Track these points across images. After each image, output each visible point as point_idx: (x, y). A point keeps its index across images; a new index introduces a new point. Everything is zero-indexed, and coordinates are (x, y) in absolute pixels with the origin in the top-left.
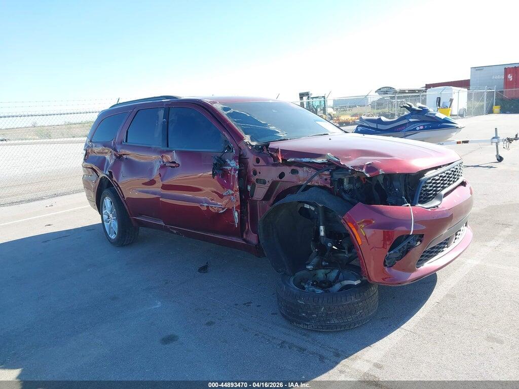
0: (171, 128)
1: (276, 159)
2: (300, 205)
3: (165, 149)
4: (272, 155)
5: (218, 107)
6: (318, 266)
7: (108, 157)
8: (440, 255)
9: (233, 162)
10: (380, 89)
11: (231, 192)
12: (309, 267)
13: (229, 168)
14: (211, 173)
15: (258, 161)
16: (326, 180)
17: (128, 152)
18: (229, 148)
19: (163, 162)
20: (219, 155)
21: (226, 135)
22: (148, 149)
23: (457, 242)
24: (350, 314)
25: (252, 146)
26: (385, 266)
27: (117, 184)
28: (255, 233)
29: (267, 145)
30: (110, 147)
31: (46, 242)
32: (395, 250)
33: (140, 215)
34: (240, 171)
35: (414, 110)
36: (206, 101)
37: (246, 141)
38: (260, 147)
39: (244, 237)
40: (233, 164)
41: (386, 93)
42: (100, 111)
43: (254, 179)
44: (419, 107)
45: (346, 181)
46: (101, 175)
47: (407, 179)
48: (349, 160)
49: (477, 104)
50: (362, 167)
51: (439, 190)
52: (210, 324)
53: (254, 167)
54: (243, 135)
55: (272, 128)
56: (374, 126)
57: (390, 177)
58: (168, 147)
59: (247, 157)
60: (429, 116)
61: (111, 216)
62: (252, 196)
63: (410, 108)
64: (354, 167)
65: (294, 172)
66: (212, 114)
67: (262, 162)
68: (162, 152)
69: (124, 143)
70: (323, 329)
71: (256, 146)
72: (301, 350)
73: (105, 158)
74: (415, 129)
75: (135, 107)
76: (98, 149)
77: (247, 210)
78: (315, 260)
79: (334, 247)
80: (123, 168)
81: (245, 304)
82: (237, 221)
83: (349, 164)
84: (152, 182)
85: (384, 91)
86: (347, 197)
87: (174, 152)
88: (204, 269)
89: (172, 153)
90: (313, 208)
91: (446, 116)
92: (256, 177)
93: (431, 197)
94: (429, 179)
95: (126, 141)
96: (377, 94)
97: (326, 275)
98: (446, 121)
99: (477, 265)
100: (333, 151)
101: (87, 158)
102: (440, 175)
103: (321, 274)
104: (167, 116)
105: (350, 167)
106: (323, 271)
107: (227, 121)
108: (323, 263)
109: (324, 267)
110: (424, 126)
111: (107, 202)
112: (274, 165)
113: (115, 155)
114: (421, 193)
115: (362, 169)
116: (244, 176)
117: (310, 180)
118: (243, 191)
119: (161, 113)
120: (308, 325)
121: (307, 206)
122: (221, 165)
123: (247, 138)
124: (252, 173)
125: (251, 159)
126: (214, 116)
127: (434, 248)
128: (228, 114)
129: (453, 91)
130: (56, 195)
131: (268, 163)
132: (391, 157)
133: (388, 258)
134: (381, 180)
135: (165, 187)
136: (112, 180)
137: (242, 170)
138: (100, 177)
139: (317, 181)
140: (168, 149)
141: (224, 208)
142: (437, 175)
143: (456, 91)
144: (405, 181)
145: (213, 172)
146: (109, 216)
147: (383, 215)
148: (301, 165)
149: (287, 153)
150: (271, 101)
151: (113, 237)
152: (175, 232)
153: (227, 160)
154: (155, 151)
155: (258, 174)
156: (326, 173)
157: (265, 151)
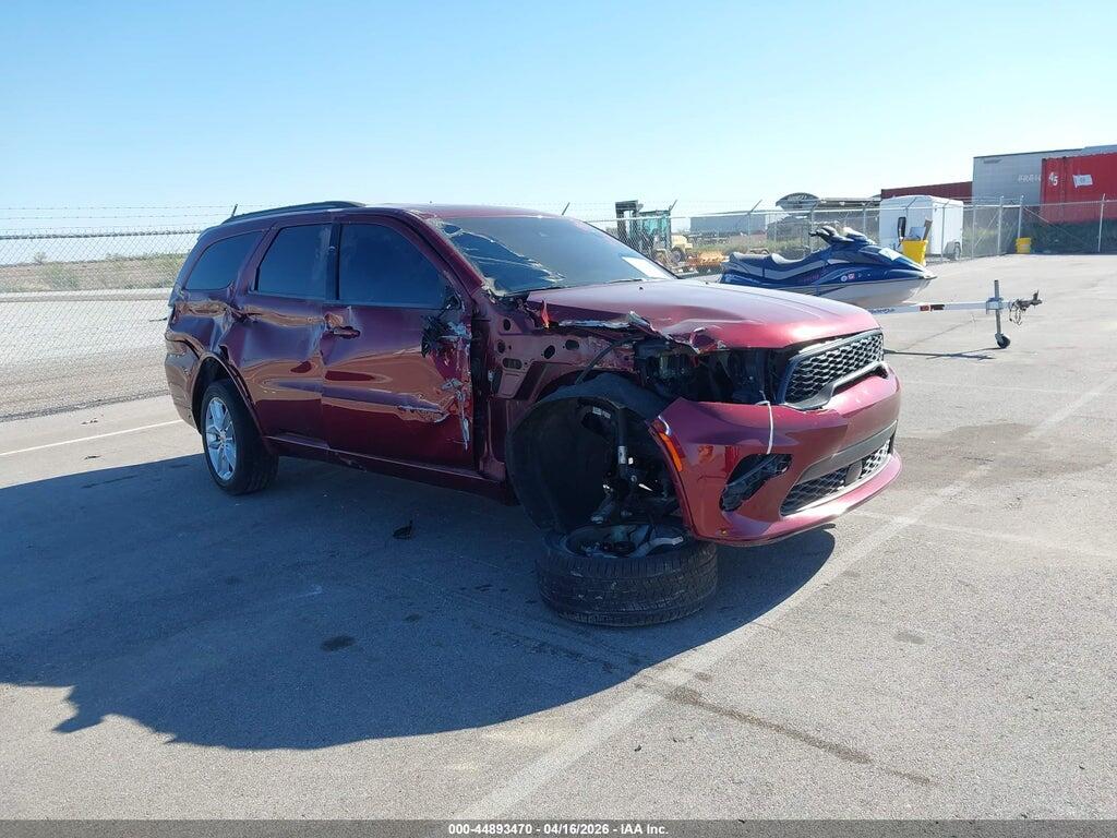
0: (345, 262)
1: (539, 321)
2: (585, 410)
3: (334, 302)
4: (532, 315)
5: (435, 224)
6: (613, 520)
7: (219, 319)
8: (829, 497)
9: (461, 327)
10: (786, 198)
11: (457, 383)
12: (596, 519)
13: (453, 338)
14: (420, 349)
15: (507, 325)
16: (626, 359)
17: (259, 309)
18: (455, 302)
19: (329, 328)
20: (436, 313)
21: (448, 277)
22: (299, 304)
23: (866, 478)
24: (663, 596)
25: (497, 297)
26: (723, 508)
27: (237, 371)
28: (500, 459)
29: (524, 297)
30: (223, 299)
31: (89, 487)
32: (741, 480)
33: (283, 432)
34: (473, 344)
35: (838, 241)
36: (412, 212)
37: (486, 288)
38: (512, 300)
39: (481, 468)
40: (461, 331)
41: (798, 205)
42: (203, 228)
43: (500, 358)
44: (849, 236)
45: (663, 362)
46: (205, 355)
47: (769, 360)
48: (667, 324)
49: (984, 233)
50: (687, 336)
51: (827, 380)
52: (413, 618)
53: (500, 337)
54: (480, 275)
55: (537, 266)
56: (757, 271)
57: (739, 355)
58: (338, 298)
59: (487, 318)
60: (865, 255)
61: (223, 435)
62: (496, 391)
63: (829, 238)
64: (673, 336)
65: (571, 345)
66: (423, 238)
67: (514, 327)
68: (326, 310)
69: (252, 293)
70: (614, 622)
71: (504, 298)
72: (574, 655)
73: (212, 322)
74: (838, 280)
75: (273, 222)
76: (198, 304)
77: (486, 418)
78: (608, 508)
79: (642, 486)
80: (249, 339)
81: (477, 588)
82: (467, 437)
83: (666, 332)
84: (305, 367)
85: (794, 202)
86: (663, 390)
87: (350, 308)
88: (403, 533)
89: (345, 312)
90: (608, 415)
91: (900, 255)
92: (504, 355)
93: (809, 392)
94: (808, 358)
95: (256, 288)
96: (779, 208)
97: (628, 535)
98: (899, 264)
99: (910, 526)
100: (638, 308)
101: (175, 321)
102: (829, 353)
103: (619, 532)
104: (336, 239)
105: (667, 337)
106: (622, 528)
107: (452, 251)
108: (623, 513)
109: (624, 521)
110: (856, 274)
111: (216, 407)
112: (536, 333)
113: (233, 315)
114: (791, 384)
115: (688, 339)
116: (482, 353)
117: (598, 360)
118: (479, 382)
119: (326, 234)
120: (588, 615)
121: (597, 411)
122: (439, 333)
123: (488, 284)
124: (496, 349)
125: (495, 321)
126: (425, 241)
127: (815, 482)
128: (452, 239)
129: (934, 205)
130: (100, 403)
131: (525, 330)
132: (741, 319)
133: (726, 494)
134: (724, 360)
135: (331, 376)
136: (227, 365)
137: (477, 343)
138: (202, 359)
139: (611, 361)
140: (338, 302)
141: (442, 414)
142: (824, 353)
143: (939, 205)
144: (766, 363)
145: (423, 347)
146: (217, 436)
147: (720, 419)
148: (585, 332)
149: (558, 311)
150: (540, 217)
151: (226, 476)
152: (349, 462)
153: (450, 324)
154: (312, 307)
155: (508, 350)
156: (627, 346)
157: (521, 308)
